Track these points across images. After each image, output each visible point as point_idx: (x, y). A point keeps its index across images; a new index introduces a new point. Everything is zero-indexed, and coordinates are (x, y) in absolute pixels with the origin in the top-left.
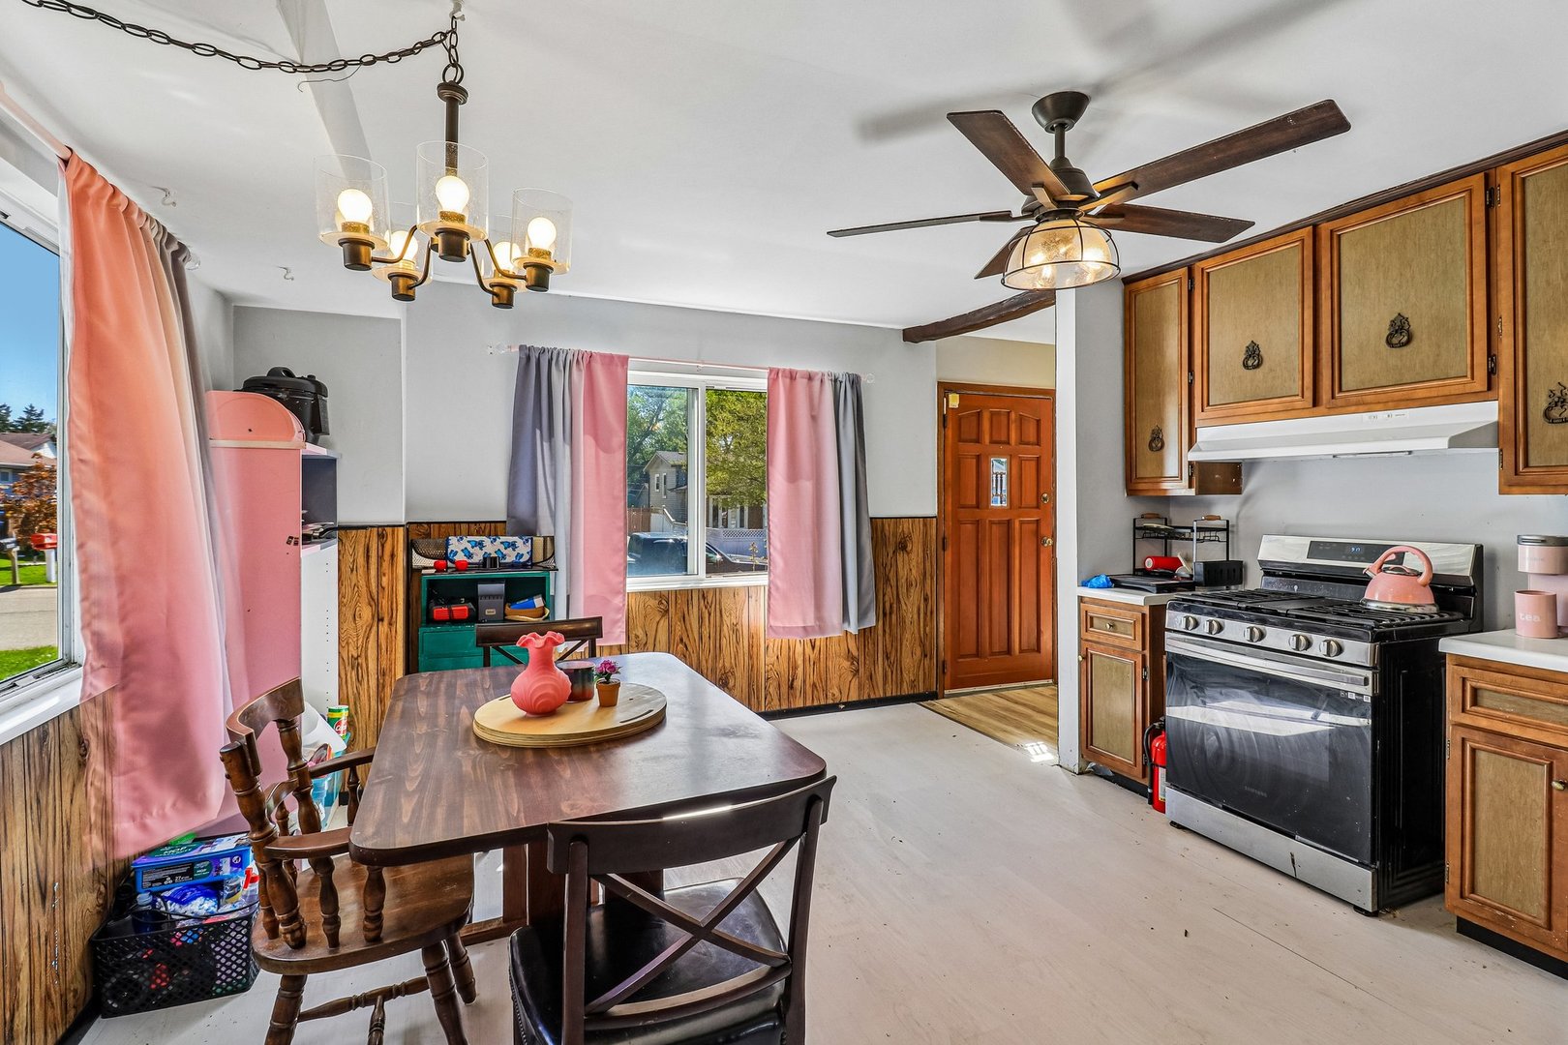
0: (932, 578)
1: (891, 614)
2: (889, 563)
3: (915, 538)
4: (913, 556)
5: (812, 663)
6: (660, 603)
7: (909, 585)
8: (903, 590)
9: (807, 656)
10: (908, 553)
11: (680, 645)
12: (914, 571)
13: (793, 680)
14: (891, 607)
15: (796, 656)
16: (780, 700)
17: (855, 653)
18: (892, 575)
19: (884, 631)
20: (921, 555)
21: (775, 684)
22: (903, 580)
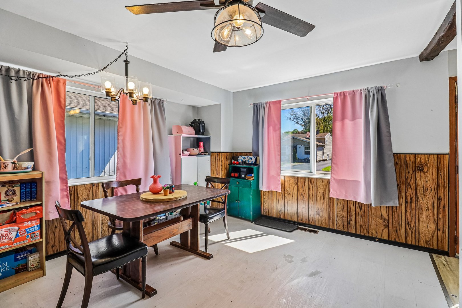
0: (444, 188)
1: (411, 202)
2: (410, 177)
3: (430, 165)
4: (429, 175)
5: (360, 216)
6: (295, 180)
7: (425, 190)
8: (420, 192)
9: (357, 212)
10: (424, 173)
11: (302, 196)
12: (429, 183)
13: (350, 221)
14: (411, 199)
15: (352, 211)
16: (343, 227)
17: (386, 217)
18: (412, 183)
19: (406, 210)
20: (435, 174)
21: (341, 220)
22: (421, 187)
